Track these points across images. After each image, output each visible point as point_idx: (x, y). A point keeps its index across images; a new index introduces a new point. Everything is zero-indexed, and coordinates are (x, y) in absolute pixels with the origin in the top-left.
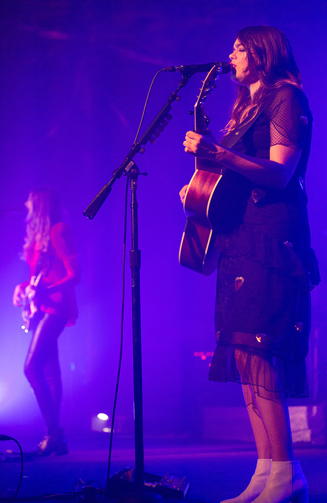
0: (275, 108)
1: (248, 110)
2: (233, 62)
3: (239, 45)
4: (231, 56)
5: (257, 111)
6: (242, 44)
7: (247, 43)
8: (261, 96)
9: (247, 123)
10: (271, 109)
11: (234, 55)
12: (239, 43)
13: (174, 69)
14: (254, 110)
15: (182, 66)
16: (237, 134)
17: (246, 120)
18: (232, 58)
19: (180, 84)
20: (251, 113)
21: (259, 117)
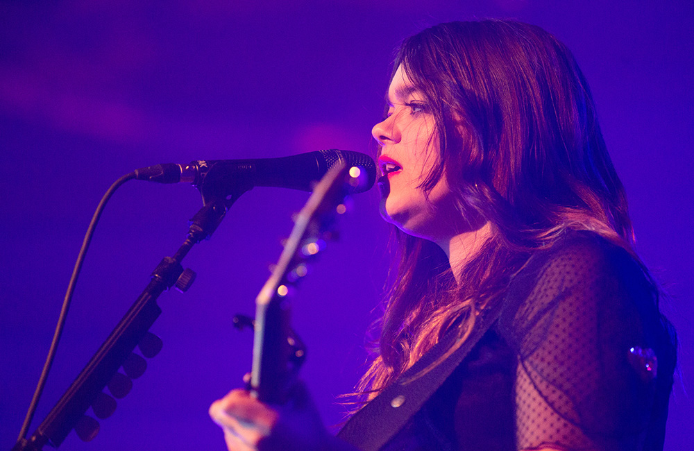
0: (537, 318)
1: (437, 321)
2: (388, 150)
3: (410, 90)
4: (377, 130)
5: (471, 323)
6: (422, 88)
7: (439, 82)
8: (487, 274)
9: (435, 364)
10: (523, 318)
11: (390, 127)
12: (409, 83)
13: (172, 175)
14: (458, 321)
15: (202, 163)
16: (396, 404)
17: (431, 354)
18: (383, 137)
19: (195, 227)
20: (449, 331)
21: (478, 345)
